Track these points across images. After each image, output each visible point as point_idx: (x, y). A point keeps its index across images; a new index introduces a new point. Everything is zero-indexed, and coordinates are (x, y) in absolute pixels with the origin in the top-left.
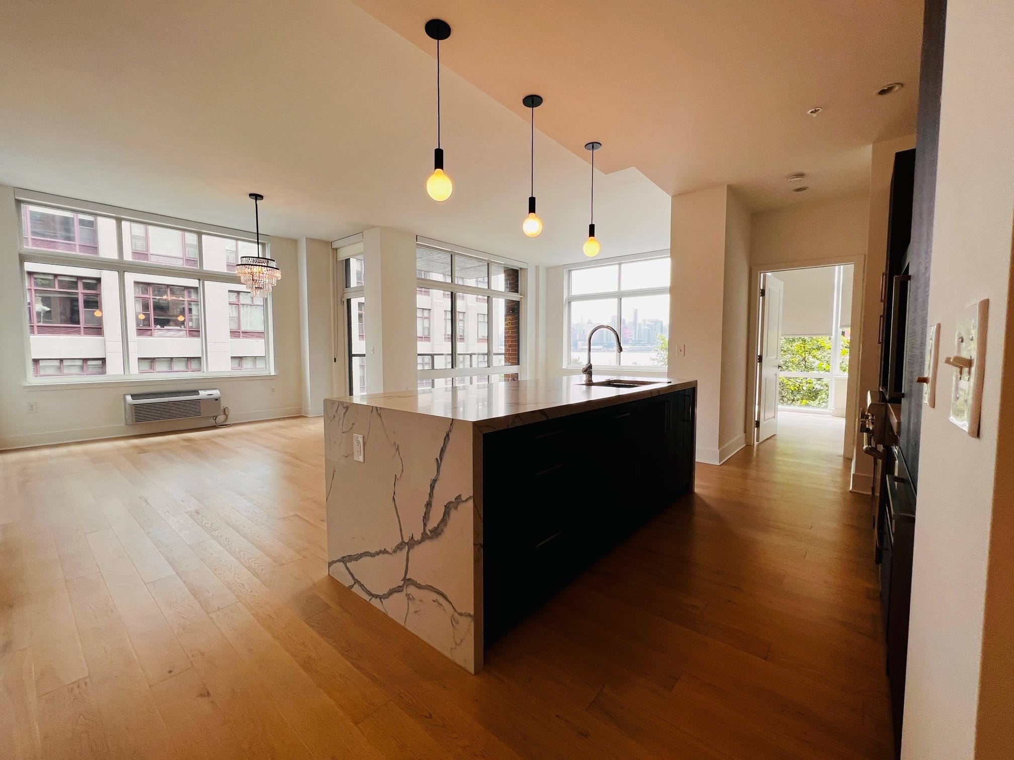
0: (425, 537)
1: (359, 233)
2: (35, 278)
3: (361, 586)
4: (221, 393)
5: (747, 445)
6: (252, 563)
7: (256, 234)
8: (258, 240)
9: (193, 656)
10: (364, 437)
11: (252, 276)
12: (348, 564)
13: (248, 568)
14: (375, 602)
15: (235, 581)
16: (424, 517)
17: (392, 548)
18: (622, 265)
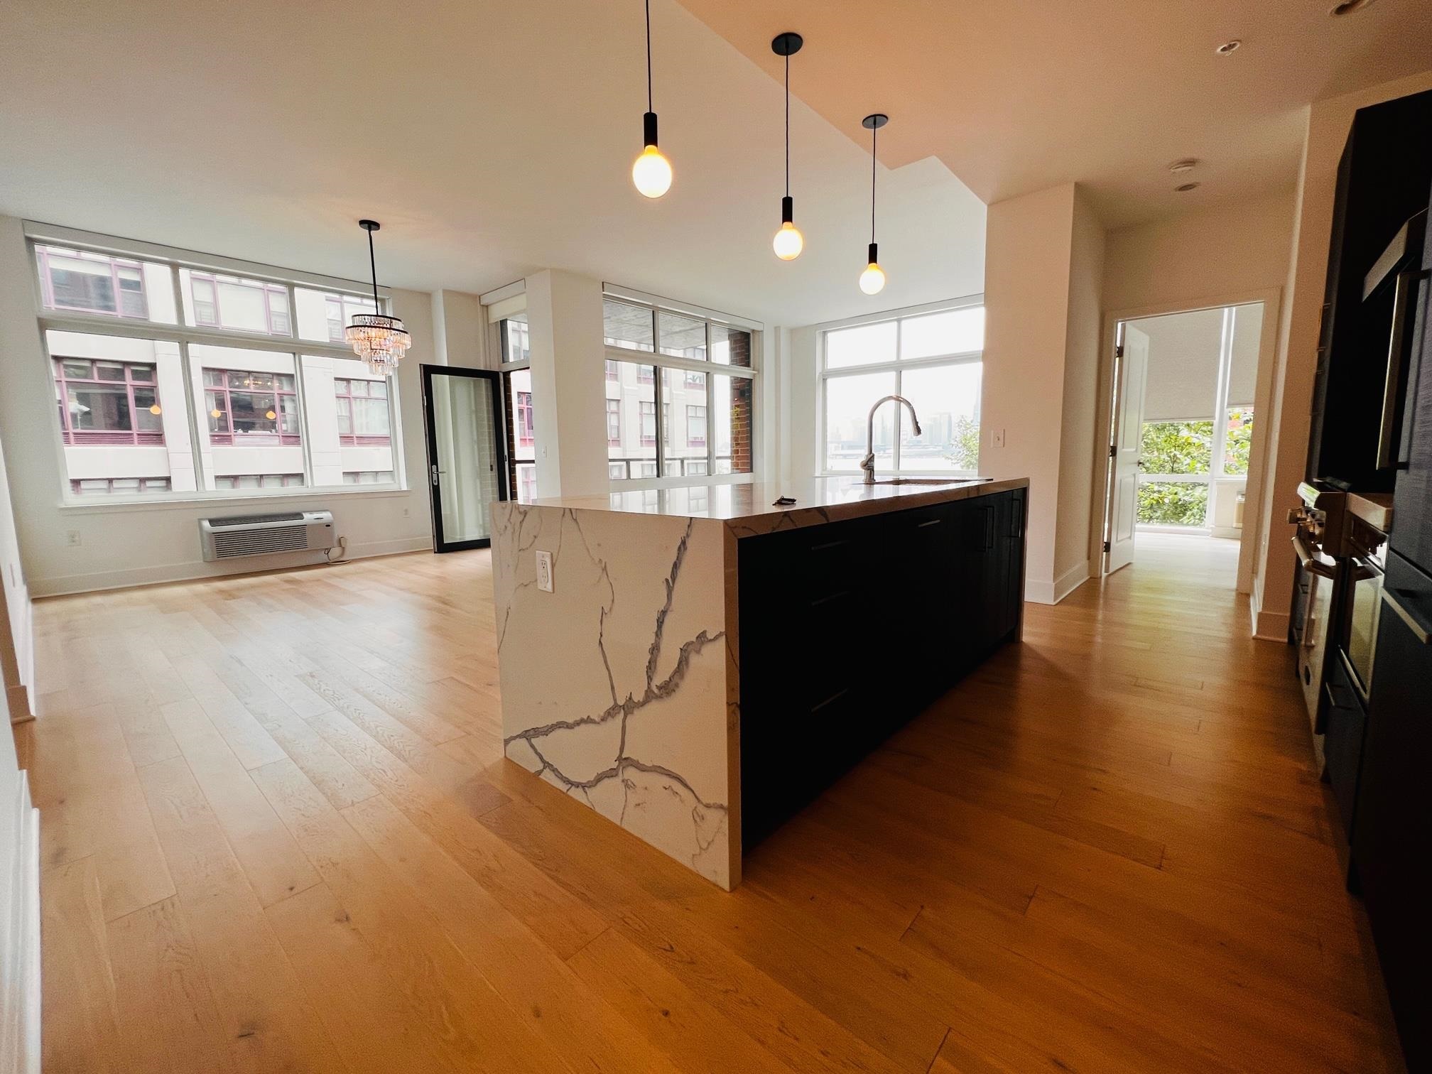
0: (649, 696)
1: (518, 280)
2: (66, 366)
3: (553, 771)
4: (333, 515)
5: (1091, 578)
6: (396, 742)
7: (373, 286)
8: (376, 294)
9: (322, 867)
10: (552, 554)
11: (369, 343)
12: (533, 741)
13: (391, 749)
14: (576, 794)
15: (374, 766)
16: (649, 668)
17: (599, 715)
18: (903, 322)
